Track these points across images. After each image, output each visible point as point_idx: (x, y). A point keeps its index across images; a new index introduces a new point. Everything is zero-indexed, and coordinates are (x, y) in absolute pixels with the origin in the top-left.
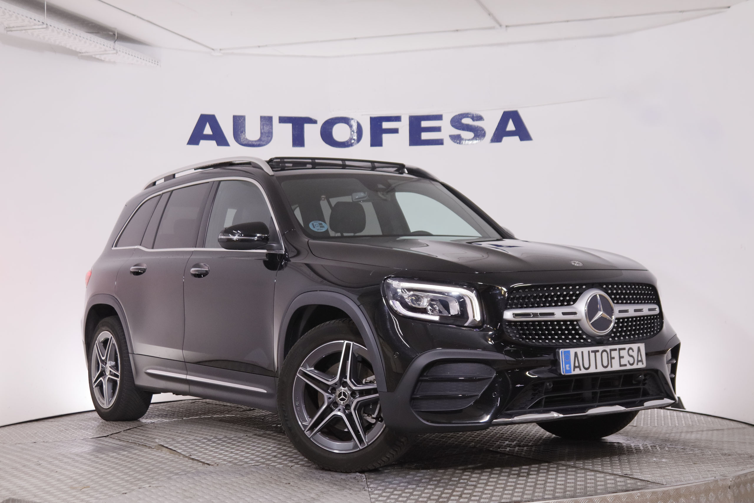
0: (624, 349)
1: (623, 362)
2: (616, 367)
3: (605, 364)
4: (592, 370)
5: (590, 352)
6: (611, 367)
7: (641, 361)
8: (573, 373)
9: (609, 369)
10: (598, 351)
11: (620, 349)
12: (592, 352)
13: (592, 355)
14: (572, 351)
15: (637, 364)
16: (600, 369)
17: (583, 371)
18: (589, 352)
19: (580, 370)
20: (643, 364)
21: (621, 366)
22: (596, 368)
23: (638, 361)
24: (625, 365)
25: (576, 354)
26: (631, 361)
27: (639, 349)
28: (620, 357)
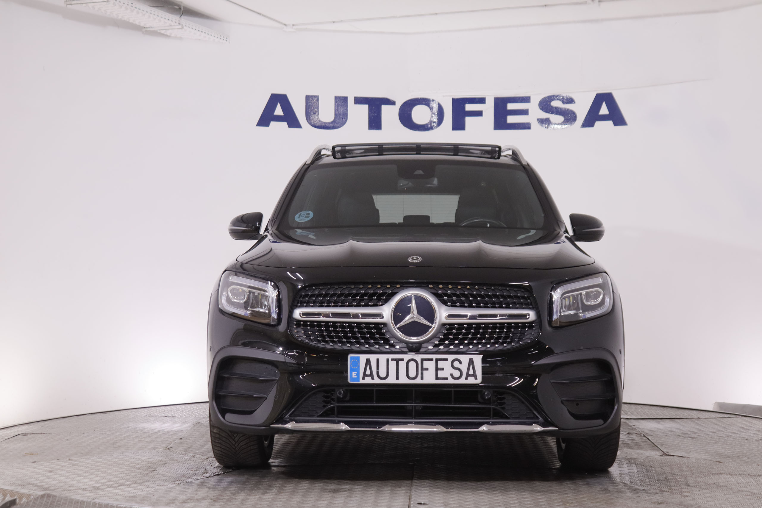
0: (446, 360)
1: (441, 374)
2: (429, 378)
3: (412, 374)
4: (392, 380)
5: (390, 360)
6: (422, 378)
7: (475, 375)
8: (361, 382)
9: (418, 381)
10: (402, 360)
11: (437, 360)
12: (393, 360)
13: (393, 365)
14: (363, 358)
15: (466, 379)
16: (403, 380)
17: (377, 381)
18: (388, 360)
19: (373, 379)
20: (476, 379)
21: (437, 378)
22: (397, 378)
23: (468, 375)
24: (447, 379)
25: (368, 361)
26: (457, 374)
27: (471, 362)
28: (437, 369)
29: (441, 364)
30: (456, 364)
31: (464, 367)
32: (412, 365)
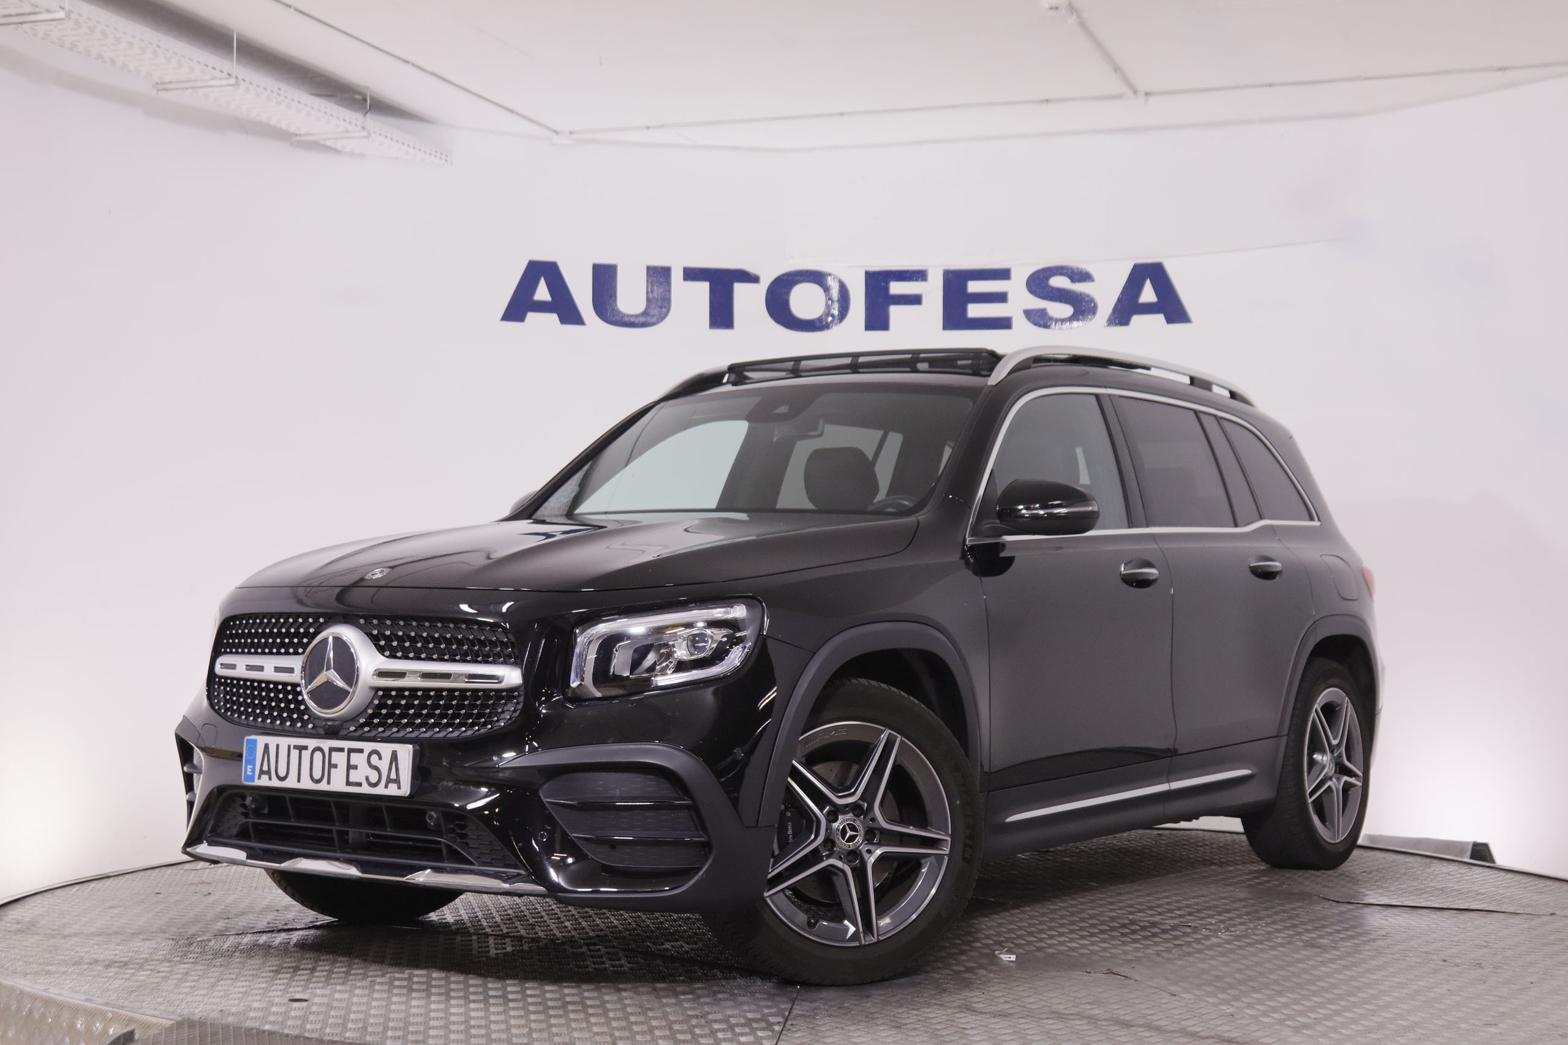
0: (361, 751)
1: (355, 776)
2: (337, 784)
3: (317, 773)
4: (291, 783)
5: (292, 748)
6: (329, 783)
7: (397, 781)
8: (258, 783)
9: (323, 786)
10: (306, 748)
11: (350, 751)
12: (295, 747)
13: (294, 756)
14: (261, 740)
15: (386, 787)
16: (306, 784)
17: (275, 782)
18: (289, 747)
19: (270, 779)
20: (400, 787)
21: (348, 783)
22: (299, 781)
23: (389, 781)
24: (359, 785)
25: (267, 747)
26: (374, 778)
27: (394, 757)
28: (350, 767)
29: (355, 758)
30: (374, 759)
31: (384, 765)
32: (318, 756)
